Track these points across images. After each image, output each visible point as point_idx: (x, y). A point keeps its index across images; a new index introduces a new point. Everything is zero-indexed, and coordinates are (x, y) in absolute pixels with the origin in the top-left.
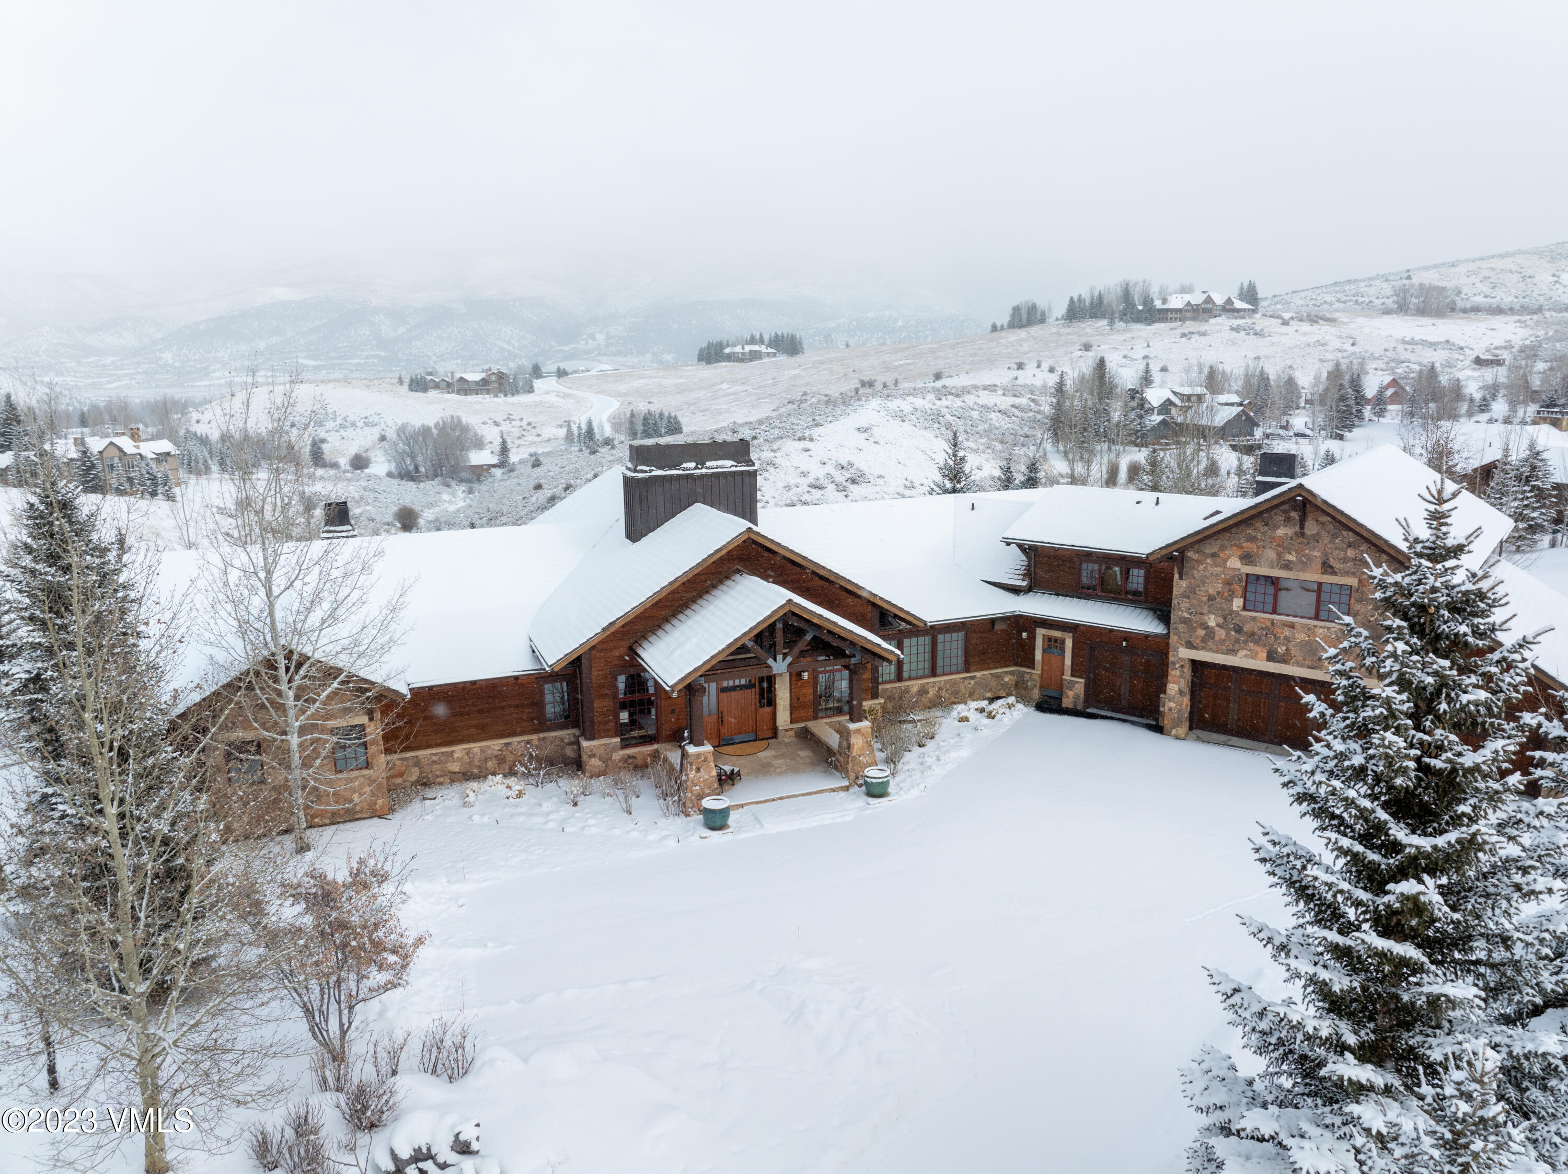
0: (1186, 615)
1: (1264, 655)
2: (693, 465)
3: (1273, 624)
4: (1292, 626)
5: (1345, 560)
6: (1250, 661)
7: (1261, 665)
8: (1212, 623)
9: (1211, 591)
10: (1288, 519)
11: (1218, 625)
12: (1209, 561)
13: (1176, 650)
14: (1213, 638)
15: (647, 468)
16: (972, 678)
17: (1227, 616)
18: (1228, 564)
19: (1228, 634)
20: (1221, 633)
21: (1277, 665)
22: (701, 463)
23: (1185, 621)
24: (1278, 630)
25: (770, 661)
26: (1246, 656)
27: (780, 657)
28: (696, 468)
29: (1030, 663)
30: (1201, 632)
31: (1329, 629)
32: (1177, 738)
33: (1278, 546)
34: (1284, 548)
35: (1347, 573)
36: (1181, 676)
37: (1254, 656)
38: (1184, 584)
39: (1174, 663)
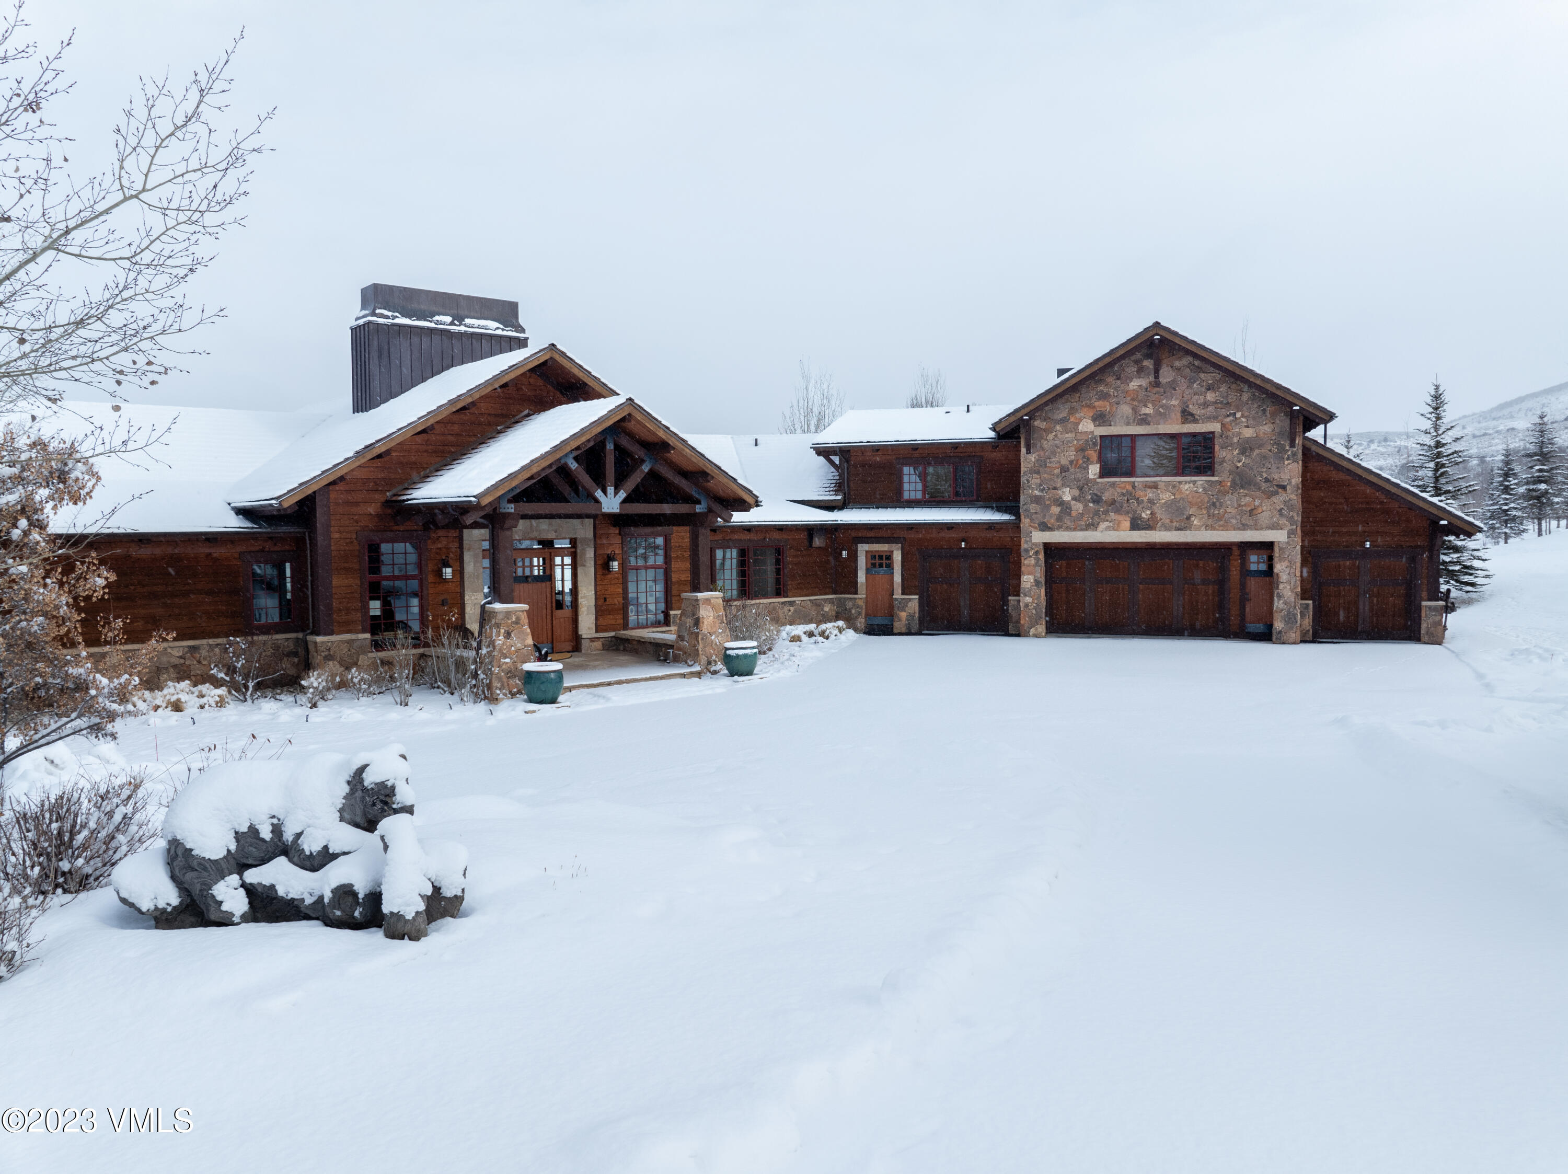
0: (1037, 493)
1: (1127, 524)
2: (448, 319)
3: (1134, 487)
4: (1155, 486)
5: (1205, 405)
6: (1113, 533)
7: (1126, 535)
8: (1067, 497)
9: (1064, 462)
10: (1141, 371)
11: (1074, 499)
12: (1058, 427)
13: (1029, 534)
14: (1070, 514)
15: (390, 314)
16: (792, 603)
17: (1083, 486)
18: (1081, 428)
19: (1086, 506)
20: (1078, 507)
21: (1143, 533)
22: (459, 318)
23: (1037, 500)
24: (1139, 493)
25: (599, 494)
26: (1108, 528)
27: (611, 490)
28: (452, 323)
29: (853, 587)
30: (1056, 510)
31: (1194, 482)
32: (1036, 636)
33: (1133, 399)
34: (1139, 401)
35: (1210, 418)
36: (1036, 565)
37: (1116, 527)
38: (1032, 457)
39: (1027, 551)
